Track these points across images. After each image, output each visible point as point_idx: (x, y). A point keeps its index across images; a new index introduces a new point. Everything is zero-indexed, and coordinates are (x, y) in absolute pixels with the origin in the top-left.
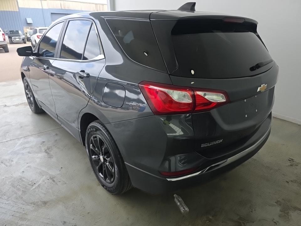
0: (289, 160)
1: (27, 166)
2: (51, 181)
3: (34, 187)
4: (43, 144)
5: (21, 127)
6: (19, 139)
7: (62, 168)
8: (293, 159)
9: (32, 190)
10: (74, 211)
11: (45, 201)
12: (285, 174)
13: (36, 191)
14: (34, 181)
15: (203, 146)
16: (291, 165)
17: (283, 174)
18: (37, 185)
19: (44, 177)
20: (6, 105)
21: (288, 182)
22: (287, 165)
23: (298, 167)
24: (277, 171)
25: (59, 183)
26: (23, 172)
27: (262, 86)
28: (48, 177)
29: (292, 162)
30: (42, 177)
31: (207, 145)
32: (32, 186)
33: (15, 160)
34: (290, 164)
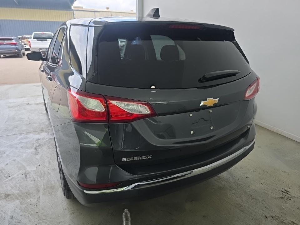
0: (283, 192)
1: (13, 159)
2: (24, 176)
3: (7, 180)
4: (37, 141)
5: (30, 124)
6: (21, 134)
7: (40, 165)
8: (288, 191)
9: (4, 182)
10: (26, 209)
11: (8, 194)
12: (268, 207)
13: (6, 183)
14: (11, 174)
15: (124, 159)
16: (282, 198)
17: (265, 207)
18: (10, 178)
19: (21, 172)
20: (29, 103)
21: (267, 218)
22: (277, 196)
23: (290, 201)
24: (259, 202)
25: (29, 180)
26: (7, 164)
27: (208, 99)
28: (24, 172)
29: (285, 194)
30: (19, 172)
31: (130, 160)
32: (7, 178)
33: (7, 153)
34: (282, 196)
